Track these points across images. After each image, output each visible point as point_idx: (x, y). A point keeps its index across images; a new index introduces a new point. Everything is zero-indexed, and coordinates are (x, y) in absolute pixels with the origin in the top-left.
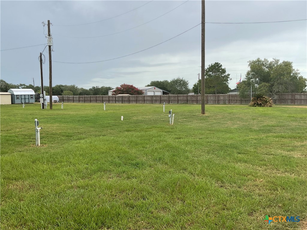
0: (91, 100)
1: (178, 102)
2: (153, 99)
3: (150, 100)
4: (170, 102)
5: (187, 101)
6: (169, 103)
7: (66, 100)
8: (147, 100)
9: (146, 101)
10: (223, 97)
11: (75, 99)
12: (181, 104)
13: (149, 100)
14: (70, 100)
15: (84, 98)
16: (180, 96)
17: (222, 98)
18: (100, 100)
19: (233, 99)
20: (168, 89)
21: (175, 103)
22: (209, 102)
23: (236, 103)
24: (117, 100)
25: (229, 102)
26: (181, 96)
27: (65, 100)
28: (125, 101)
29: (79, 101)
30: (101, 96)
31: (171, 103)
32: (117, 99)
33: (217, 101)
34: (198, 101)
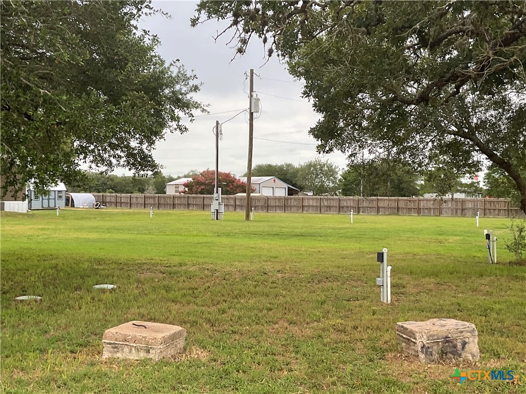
0: (174, 205)
1: (378, 212)
2: (322, 204)
3: (317, 207)
4: (361, 210)
5: (398, 211)
6: (359, 212)
7: (111, 203)
8: (309, 206)
9: (306, 208)
10: (473, 204)
11: (134, 201)
12: (385, 215)
13: (313, 206)
14: (121, 203)
15: (156, 199)
16: (382, 200)
17: (470, 206)
18: (196, 205)
19: (492, 207)
20: (299, 183)
21: (371, 212)
22: (443, 211)
23: (499, 215)
24: (238, 206)
25: (485, 213)
26: (385, 200)
27: (109, 202)
28: (258, 206)
29: (145, 205)
30: (200, 195)
31: (363, 212)
32: (238, 203)
33: (459, 212)
34: (422, 210)
